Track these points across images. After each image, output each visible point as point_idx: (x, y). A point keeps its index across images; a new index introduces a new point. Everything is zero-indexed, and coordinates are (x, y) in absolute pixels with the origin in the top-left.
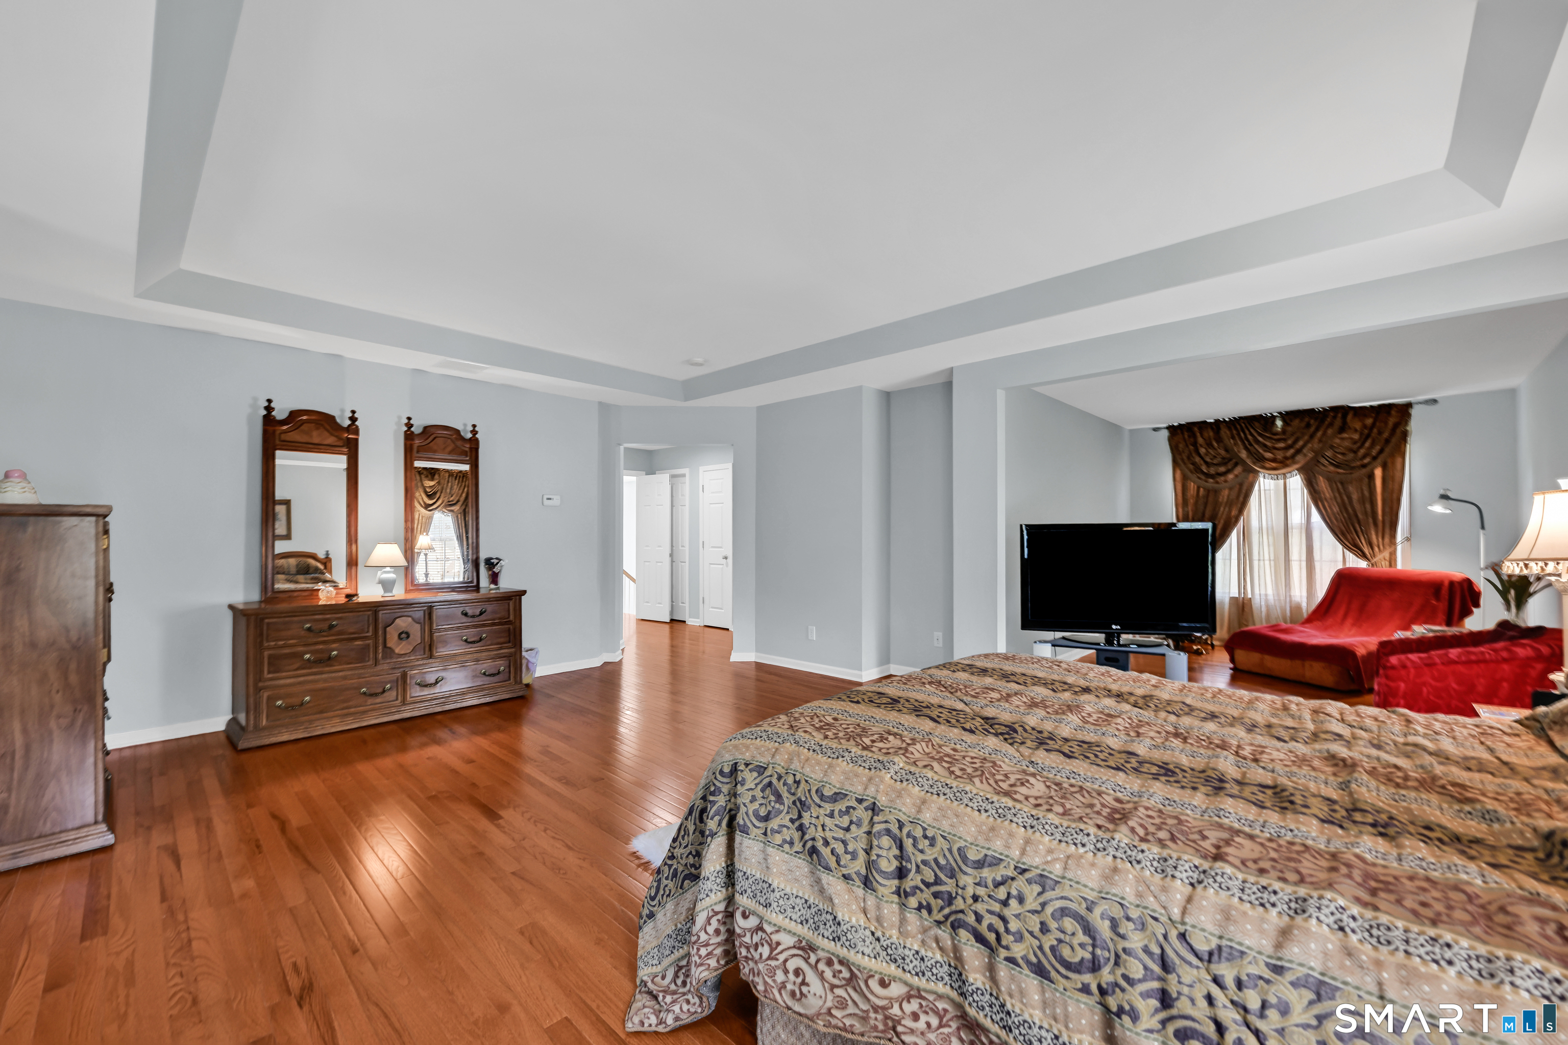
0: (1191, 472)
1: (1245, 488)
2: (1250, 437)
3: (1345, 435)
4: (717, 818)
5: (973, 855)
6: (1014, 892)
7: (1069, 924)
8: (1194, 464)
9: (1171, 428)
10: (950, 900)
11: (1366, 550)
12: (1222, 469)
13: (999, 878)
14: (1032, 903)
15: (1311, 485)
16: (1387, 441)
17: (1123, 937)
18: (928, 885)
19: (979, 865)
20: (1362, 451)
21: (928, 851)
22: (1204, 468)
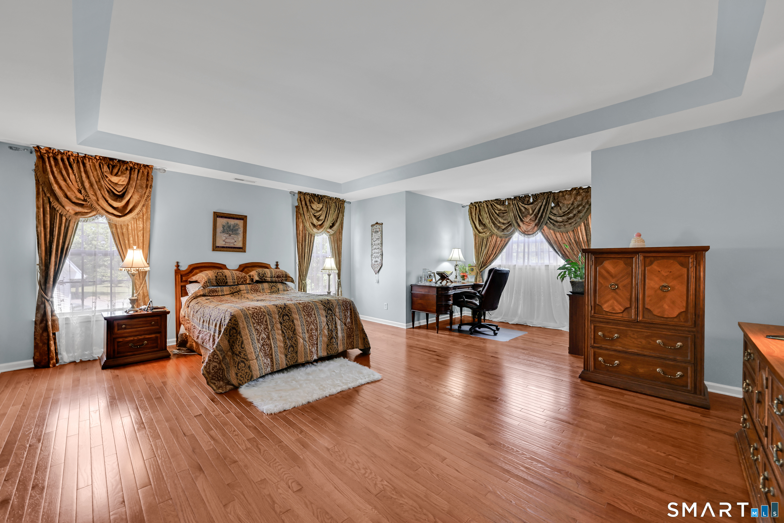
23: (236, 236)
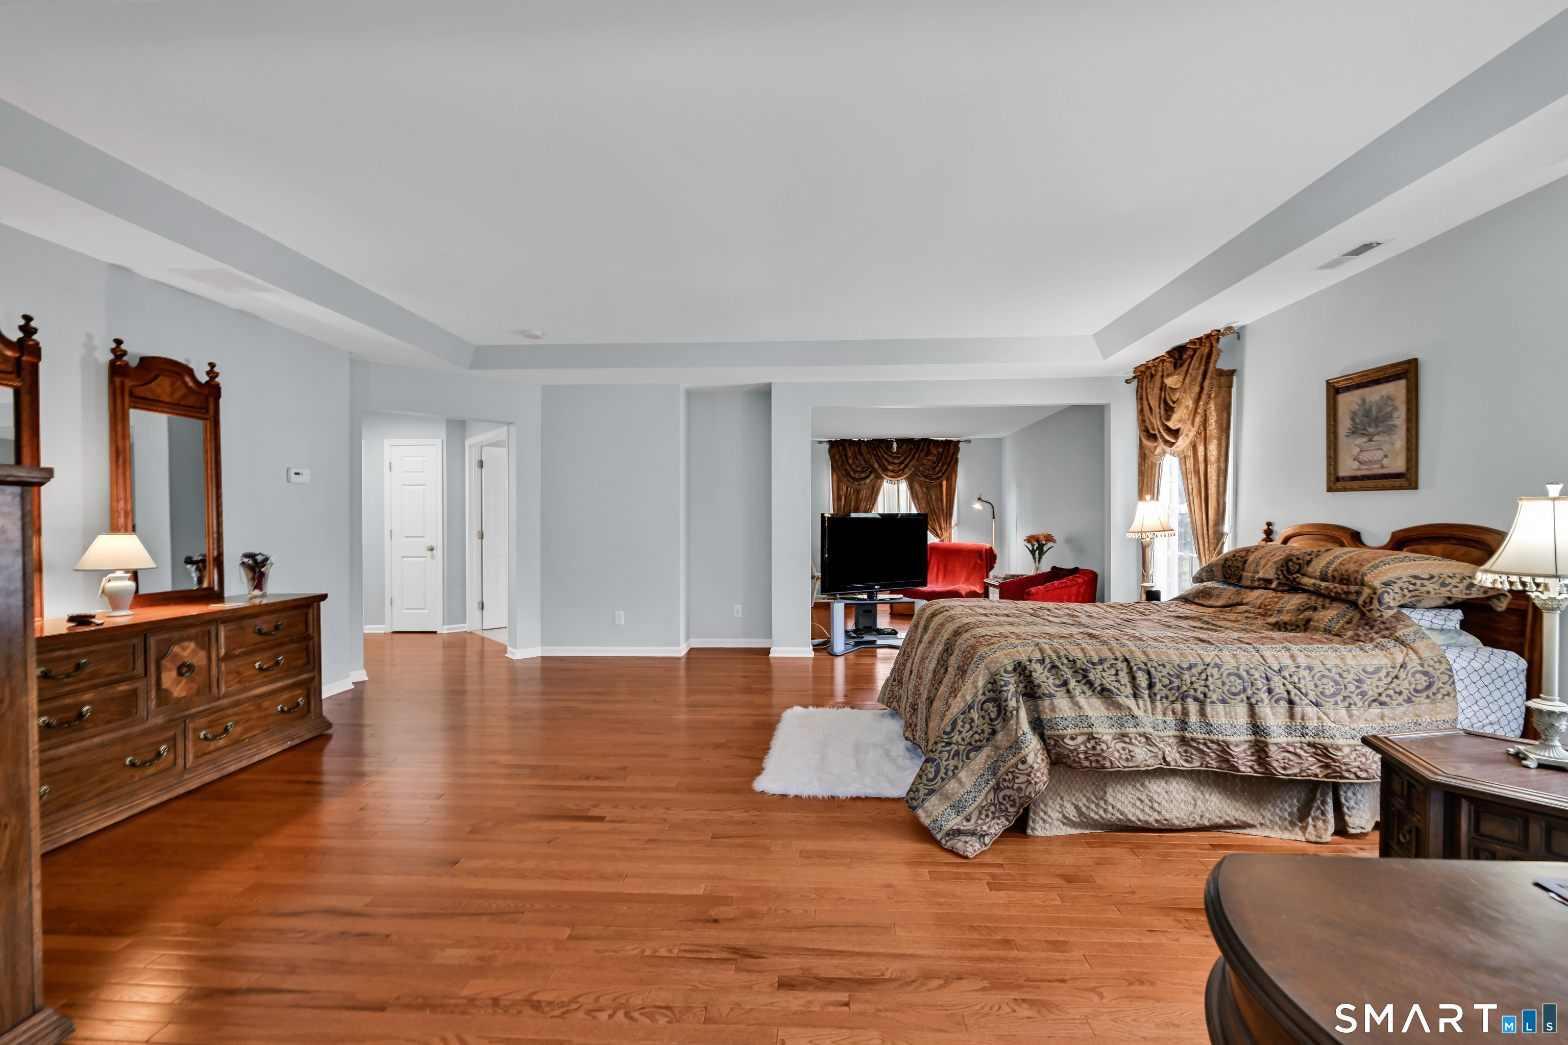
0: (843, 476)
1: (876, 489)
2: (879, 454)
3: (929, 458)
4: (1014, 699)
5: (1185, 666)
6: (1209, 674)
7: (1232, 678)
8: (846, 470)
9: (830, 442)
10: (1179, 688)
11: (939, 532)
12: (863, 475)
13: (1200, 671)
14: (1216, 676)
15: (911, 488)
16: (949, 464)
17: (1252, 675)
18: (1165, 686)
19: (1190, 668)
20: (938, 469)
21: (1163, 670)
22: (852, 473)
23: (1387, 438)
